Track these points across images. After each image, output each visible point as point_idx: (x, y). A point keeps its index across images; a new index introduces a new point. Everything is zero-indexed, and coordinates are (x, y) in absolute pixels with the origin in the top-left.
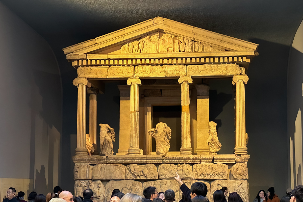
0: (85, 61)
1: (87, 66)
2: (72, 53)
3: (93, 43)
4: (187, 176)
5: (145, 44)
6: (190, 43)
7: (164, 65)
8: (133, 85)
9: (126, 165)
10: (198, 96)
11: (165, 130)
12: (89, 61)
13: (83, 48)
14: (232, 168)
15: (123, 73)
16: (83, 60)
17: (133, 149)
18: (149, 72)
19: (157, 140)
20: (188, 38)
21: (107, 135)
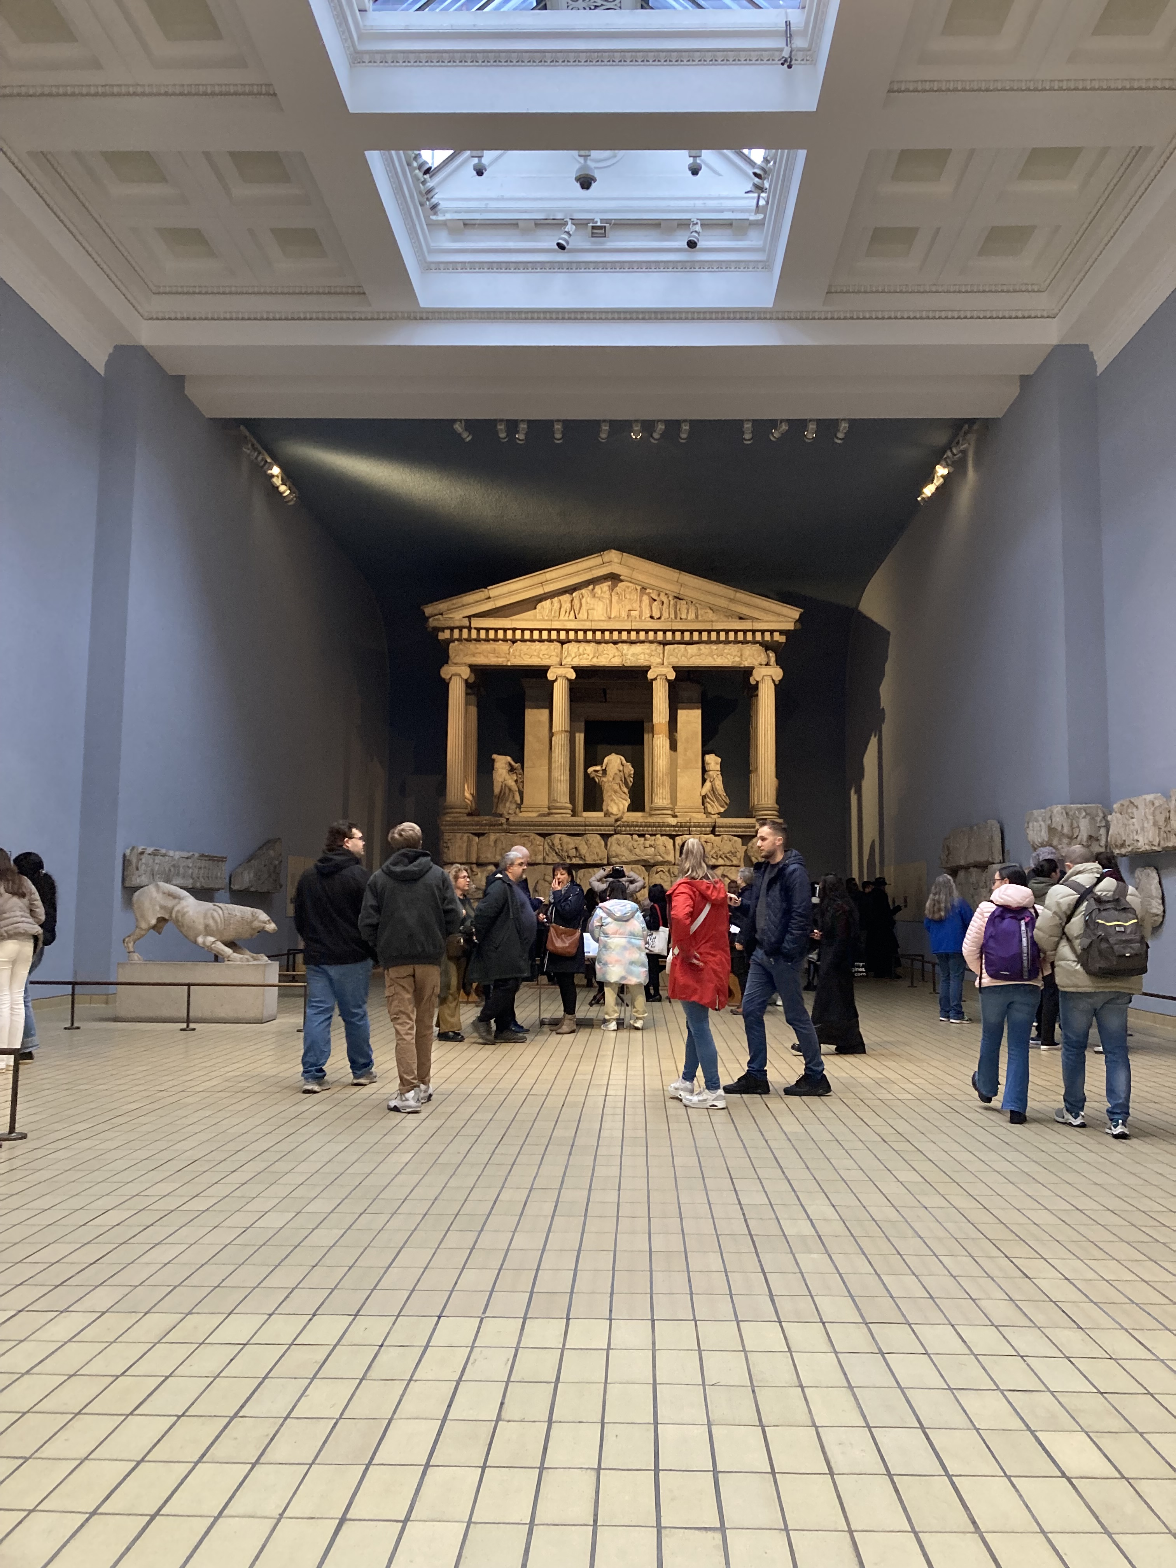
0: (465, 631)
1: (469, 640)
2: (442, 614)
3: (483, 597)
4: (663, 858)
5: (584, 601)
6: (672, 602)
7: (620, 644)
8: (558, 681)
9: (544, 835)
10: (680, 705)
11: (621, 769)
12: (474, 633)
13: (463, 606)
14: (750, 844)
15: (539, 657)
16: (461, 629)
17: (558, 804)
18: (591, 656)
19: (606, 787)
20: (667, 592)
21: (507, 777)
